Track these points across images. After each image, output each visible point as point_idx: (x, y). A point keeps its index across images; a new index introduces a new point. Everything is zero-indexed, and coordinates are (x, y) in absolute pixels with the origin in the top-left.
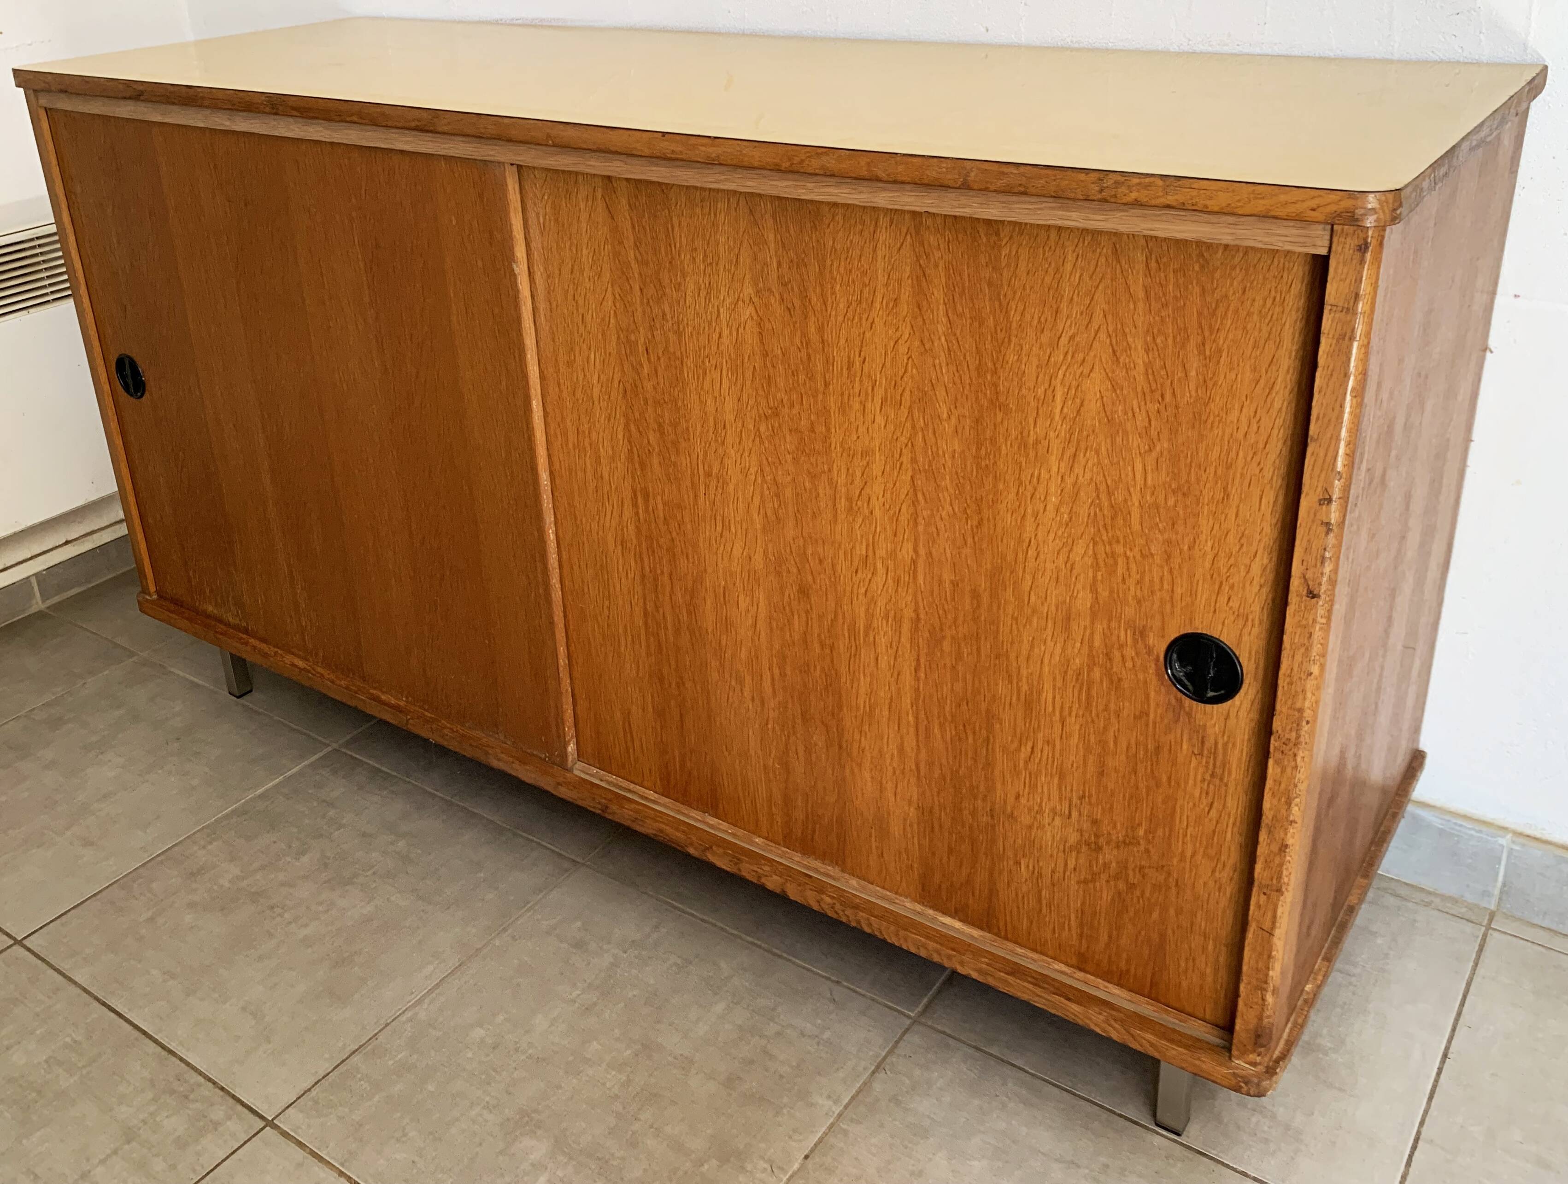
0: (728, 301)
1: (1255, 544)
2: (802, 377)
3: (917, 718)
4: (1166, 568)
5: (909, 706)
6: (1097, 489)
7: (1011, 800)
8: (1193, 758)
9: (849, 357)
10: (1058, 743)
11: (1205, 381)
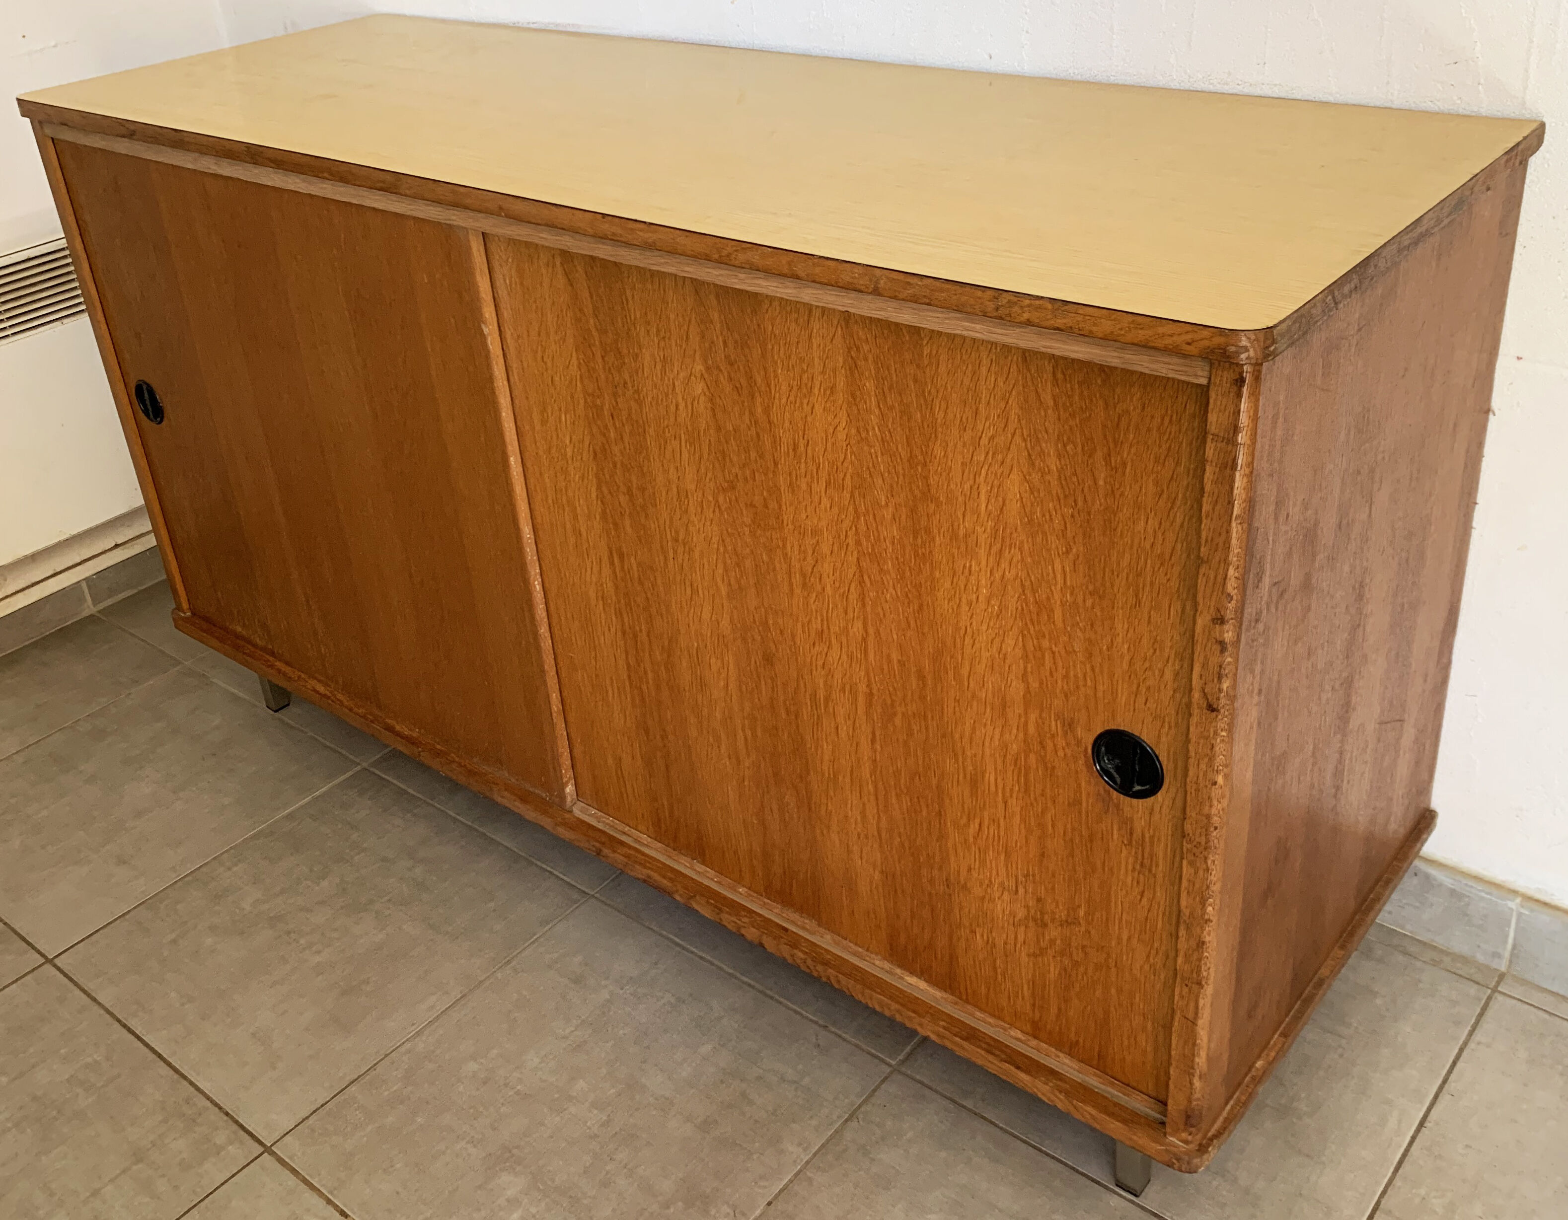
0: (682, 375)
1: (1167, 650)
2: (753, 455)
3: (876, 787)
4: (1088, 666)
5: (868, 776)
6: (1023, 585)
7: (964, 873)
8: (1124, 847)
9: (794, 440)
10: (1002, 820)
11: (1113, 491)
